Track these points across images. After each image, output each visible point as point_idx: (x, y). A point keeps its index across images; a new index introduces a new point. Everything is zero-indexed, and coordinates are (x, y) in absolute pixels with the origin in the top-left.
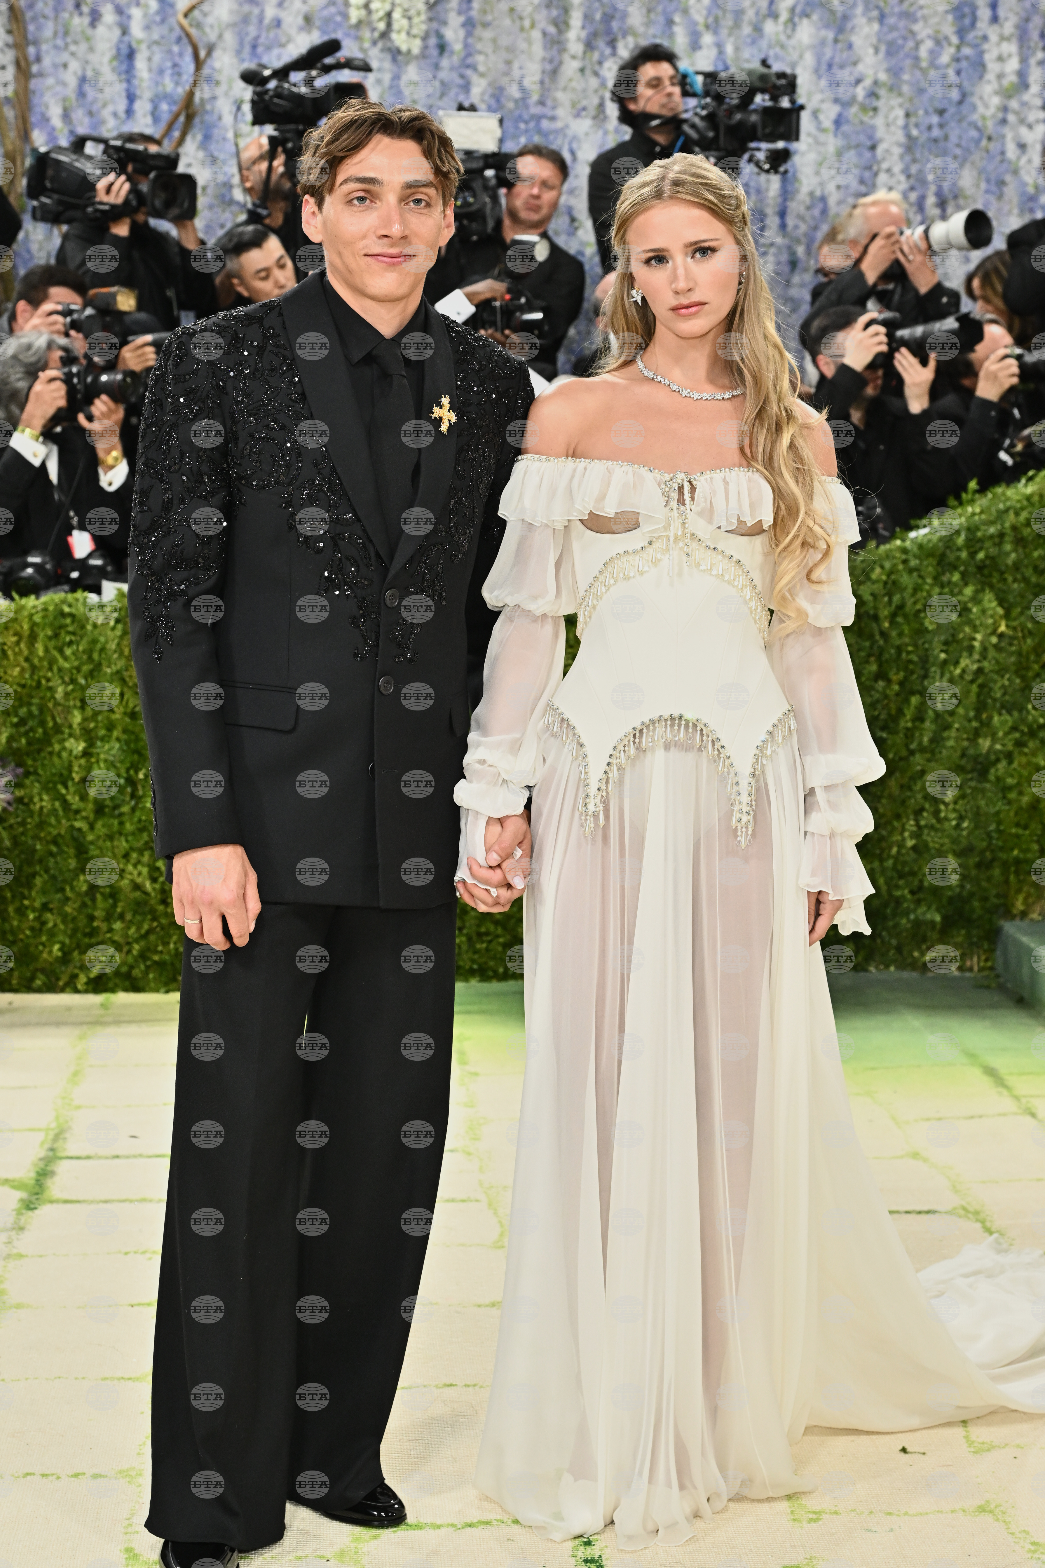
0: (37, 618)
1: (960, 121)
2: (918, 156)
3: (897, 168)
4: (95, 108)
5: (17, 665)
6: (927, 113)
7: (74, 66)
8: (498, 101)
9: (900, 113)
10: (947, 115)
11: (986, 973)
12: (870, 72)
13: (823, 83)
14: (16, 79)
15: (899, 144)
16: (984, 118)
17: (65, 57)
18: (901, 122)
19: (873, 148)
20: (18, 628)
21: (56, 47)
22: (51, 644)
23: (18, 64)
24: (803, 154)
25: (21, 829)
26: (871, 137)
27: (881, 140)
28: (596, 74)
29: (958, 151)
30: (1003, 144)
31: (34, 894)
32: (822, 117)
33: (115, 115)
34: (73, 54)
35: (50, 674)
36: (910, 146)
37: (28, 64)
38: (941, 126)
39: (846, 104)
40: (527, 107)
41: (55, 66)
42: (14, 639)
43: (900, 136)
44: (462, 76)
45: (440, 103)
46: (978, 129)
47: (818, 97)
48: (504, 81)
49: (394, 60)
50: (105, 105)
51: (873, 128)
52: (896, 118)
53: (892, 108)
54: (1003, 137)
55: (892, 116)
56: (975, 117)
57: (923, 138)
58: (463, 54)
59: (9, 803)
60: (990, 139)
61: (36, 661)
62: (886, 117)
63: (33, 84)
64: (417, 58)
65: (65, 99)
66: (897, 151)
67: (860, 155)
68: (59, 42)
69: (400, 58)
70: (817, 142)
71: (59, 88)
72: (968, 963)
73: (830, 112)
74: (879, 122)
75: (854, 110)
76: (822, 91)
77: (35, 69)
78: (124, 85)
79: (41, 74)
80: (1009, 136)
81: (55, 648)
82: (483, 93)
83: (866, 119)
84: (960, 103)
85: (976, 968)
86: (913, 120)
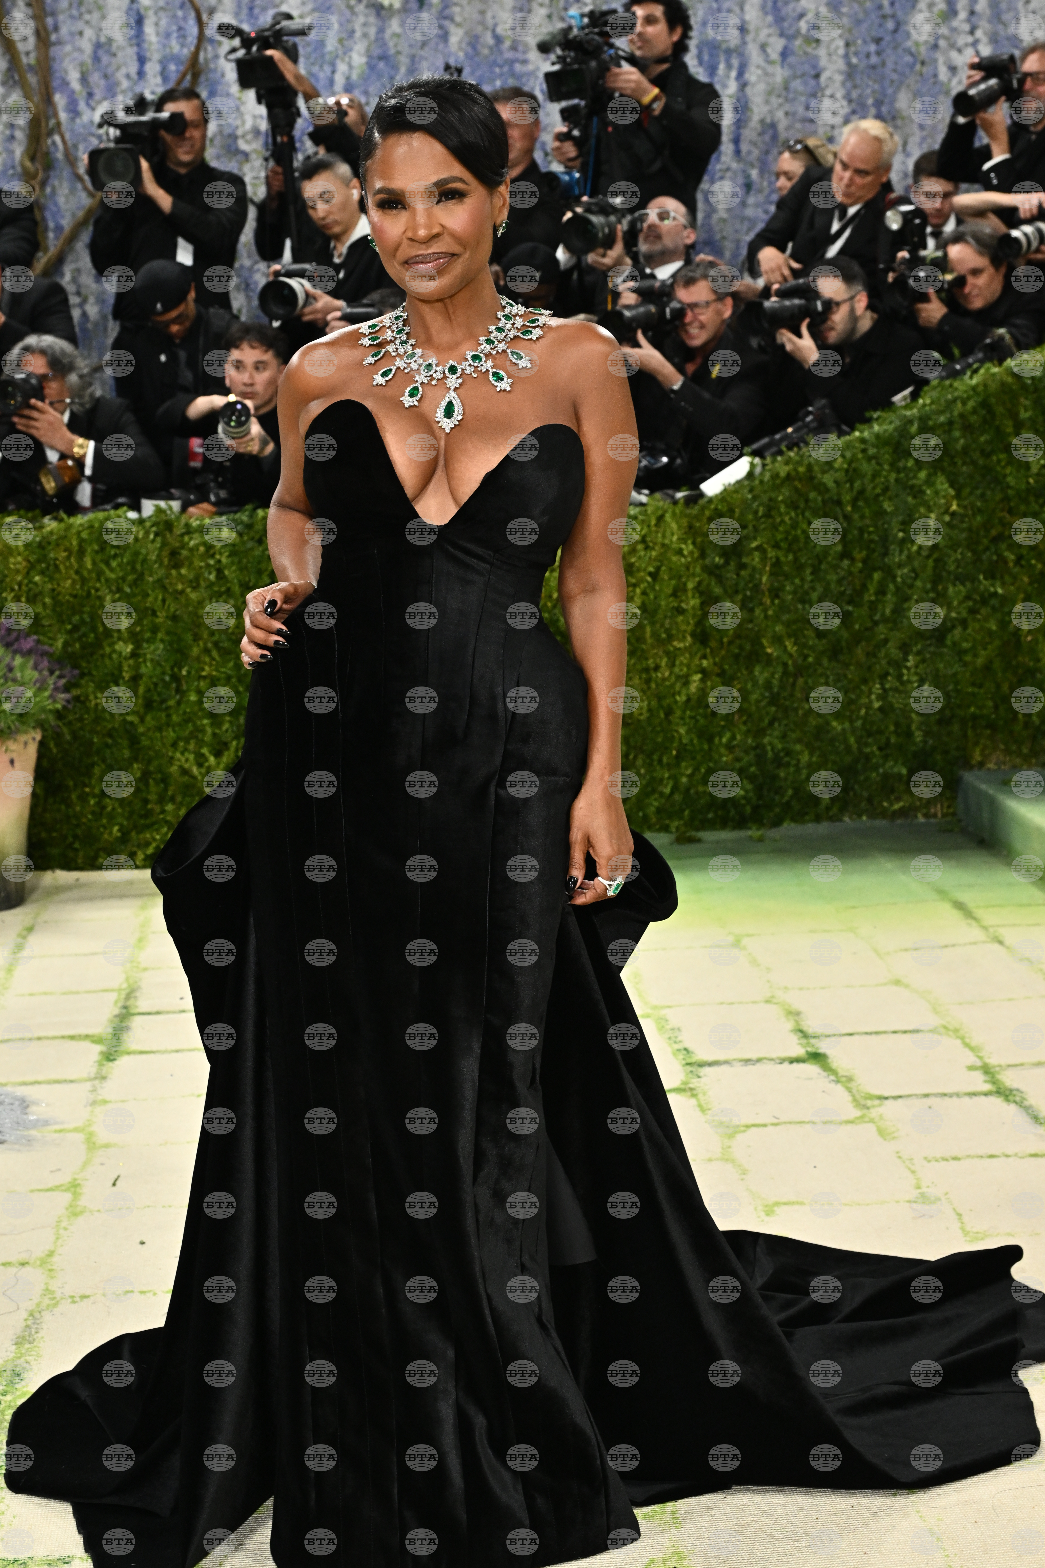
0: (84, 535)
1: (895, 48)
2: (858, 81)
3: (839, 94)
4: (110, 70)
5: (69, 578)
6: (865, 42)
7: (89, 33)
8: (474, 48)
9: (841, 43)
10: (884, 43)
11: (949, 818)
12: (812, 6)
13: (770, 19)
14: (37, 48)
15: (840, 72)
16: (917, 44)
17: (80, 25)
18: (841, 51)
19: (817, 76)
20: (68, 544)
21: (72, 17)
22: (98, 558)
23: (37, 33)
24: (753, 85)
25: (79, 725)
26: (814, 67)
27: (824, 69)
28: (562, 19)
29: (895, 76)
30: (936, 68)
31: (93, 782)
32: (769, 50)
33: (128, 76)
34: (87, 22)
35: (98, 585)
36: (851, 73)
37: (48, 34)
38: (878, 53)
39: (791, 38)
40: (500, 52)
41: (72, 34)
42: (65, 554)
43: (841, 64)
44: (441, 27)
45: (422, 53)
46: (912, 54)
47: (765, 32)
48: (479, 29)
49: (378, 14)
50: (118, 69)
51: (816, 58)
52: (837, 48)
53: (833, 40)
54: (935, 61)
55: (833, 46)
56: (909, 44)
57: (862, 66)
58: (440, 7)
59: (68, 701)
60: (923, 63)
61: (85, 573)
62: (828, 47)
63: (53, 51)
64: (399, 11)
65: (82, 64)
66: (839, 78)
67: (805, 84)
68: (75, 12)
69: (383, 13)
70: (766, 74)
71: (76, 55)
72: (933, 810)
73: (777, 45)
74: (822, 52)
75: (798, 42)
76: (769, 26)
77: (53, 37)
78: (135, 49)
79: (59, 43)
80: (941, 60)
81: (102, 561)
82: (460, 42)
83: (809, 50)
84: (895, 31)
85: (939, 815)
86: (852, 49)
